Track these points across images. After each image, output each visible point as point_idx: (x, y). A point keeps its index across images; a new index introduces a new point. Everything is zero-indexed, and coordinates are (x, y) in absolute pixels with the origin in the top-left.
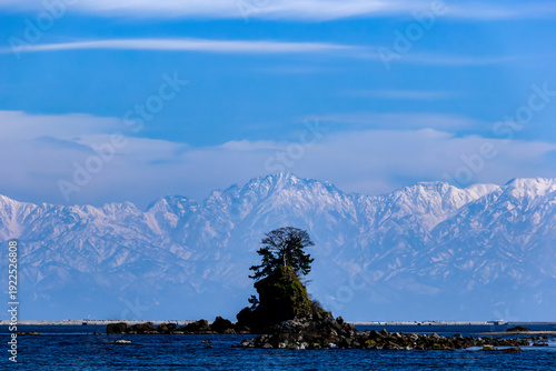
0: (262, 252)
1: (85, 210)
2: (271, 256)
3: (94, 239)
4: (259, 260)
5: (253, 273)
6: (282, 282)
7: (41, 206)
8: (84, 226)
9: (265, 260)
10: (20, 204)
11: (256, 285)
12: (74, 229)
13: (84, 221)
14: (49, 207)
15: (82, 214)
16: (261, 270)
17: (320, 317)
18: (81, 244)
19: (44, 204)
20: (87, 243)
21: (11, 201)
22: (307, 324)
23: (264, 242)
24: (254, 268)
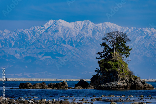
0: (104, 45)
1: (150, 30)
2: (108, 47)
3: (154, 43)
4: (101, 49)
5: (99, 56)
6: (113, 61)
7: (131, 28)
8: (150, 37)
9: (105, 49)
10: (122, 27)
11: (99, 63)
12: (145, 38)
13: (150, 35)
14: (134, 29)
15: (149, 32)
16: (103, 54)
17: (133, 80)
18: (148, 45)
19: (132, 27)
20: (151, 44)
21: (117, 26)
22: (125, 84)
23: (103, 39)
24: (99, 53)
